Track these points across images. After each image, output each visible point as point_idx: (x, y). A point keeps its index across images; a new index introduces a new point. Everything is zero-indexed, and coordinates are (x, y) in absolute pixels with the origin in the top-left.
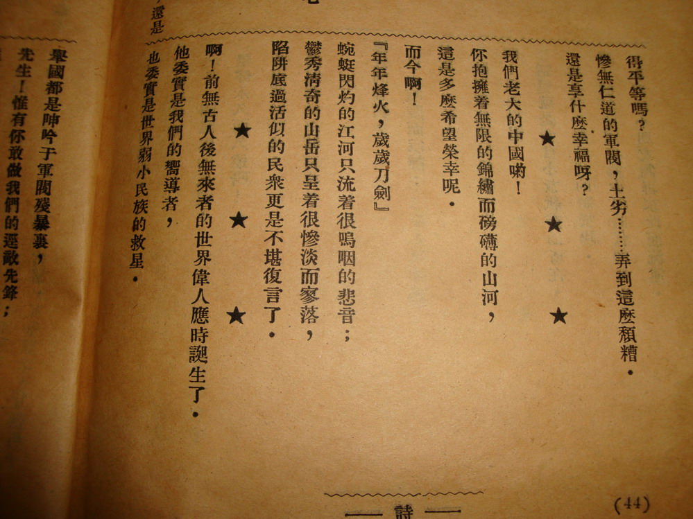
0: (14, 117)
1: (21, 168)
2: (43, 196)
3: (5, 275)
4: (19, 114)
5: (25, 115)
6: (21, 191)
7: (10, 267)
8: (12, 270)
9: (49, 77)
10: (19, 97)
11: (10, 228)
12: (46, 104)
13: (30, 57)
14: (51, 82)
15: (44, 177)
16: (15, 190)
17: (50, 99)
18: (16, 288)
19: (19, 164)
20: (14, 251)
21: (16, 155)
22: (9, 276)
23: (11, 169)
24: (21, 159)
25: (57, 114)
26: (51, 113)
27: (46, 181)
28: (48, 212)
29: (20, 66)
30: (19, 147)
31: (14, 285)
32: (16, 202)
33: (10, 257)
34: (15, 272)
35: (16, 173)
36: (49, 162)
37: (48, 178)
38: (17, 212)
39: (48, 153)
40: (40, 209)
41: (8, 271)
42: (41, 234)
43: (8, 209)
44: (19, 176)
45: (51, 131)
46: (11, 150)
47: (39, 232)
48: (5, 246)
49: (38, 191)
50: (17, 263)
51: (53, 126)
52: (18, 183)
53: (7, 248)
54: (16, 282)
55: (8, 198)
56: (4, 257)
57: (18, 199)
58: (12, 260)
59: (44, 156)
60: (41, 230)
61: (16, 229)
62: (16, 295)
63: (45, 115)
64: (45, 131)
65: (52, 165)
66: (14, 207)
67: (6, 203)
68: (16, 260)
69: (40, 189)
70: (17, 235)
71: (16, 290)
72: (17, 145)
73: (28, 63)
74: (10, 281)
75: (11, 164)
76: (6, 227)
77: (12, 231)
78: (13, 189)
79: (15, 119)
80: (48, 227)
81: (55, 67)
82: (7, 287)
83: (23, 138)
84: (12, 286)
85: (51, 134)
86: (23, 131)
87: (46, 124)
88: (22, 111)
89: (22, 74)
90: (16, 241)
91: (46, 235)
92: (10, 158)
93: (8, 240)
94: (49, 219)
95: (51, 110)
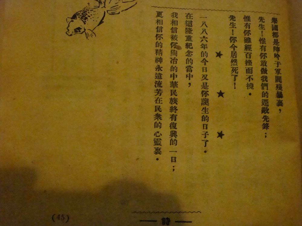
0: (261, 47)
1: (267, 70)
2: (279, 83)
3: (262, 118)
4: (263, 46)
5: (266, 46)
6: (268, 80)
7: (265, 115)
8: (266, 116)
9: (273, 30)
10: (262, 38)
11: (264, 97)
12: (273, 42)
13: (263, 21)
14: (274, 32)
15: (278, 75)
16: (266, 80)
17: (275, 40)
18: (268, 124)
19: (266, 68)
20: (267, 108)
21: (264, 65)
22: (265, 119)
23: (262, 70)
24: (266, 66)
25: (279, 47)
26: (276, 46)
27: (279, 77)
28: (282, 90)
29: (260, 25)
30: (265, 61)
31: (268, 123)
32: (267, 85)
33: (265, 110)
34: (268, 117)
35: (265, 72)
36: (279, 68)
37: (279, 75)
38: (267, 90)
39: (278, 64)
40: (278, 89)
41: (264, 116)
42: (280, 100)
43: (263, 88)
44: (267, 74)
45: (277, 54)
46: (262, 62)
47: (279, 99)
48: (262, 105)
49: (276, 81)
50: (268, 113)
51: (278, 52)
52: (267, 76)
53: (263, 106)
54: (268, 121)
55: (262, 83)
56: (262, 110)
57: (267, 84)
58: (266, 111)
59: (277, 65)
60: (280, 98)
61: (268, 97)
62: (269, 128)
63: (274, 47)
64: (275, 54)
65: (280, 69)
66: (265, 88)
67: (262, 85)
68: (268, 112)
69: (277, 80)
70: (268, 100)
71: (268, 125)
72: (264, 60)
73: (263, 24)
74: (265, 121)
75: (262, 68)
76: (262, 97)
77: (265, 98)
78: (264, 79)
79: (261, 48)
80: (283, 97)
81: (274, 26)
82: (264, 124)
83: (266, 57)
84: (267, 123)
85: (278, 55)
86: (266, 54)
87: (275, 51)
88: (264, 45)
89: (261, 28)
90: (268, 103)
91: (282, 101)
92: (261, 65)
93: (263, 102)
94: (283, 93)
95: (276, 45)
